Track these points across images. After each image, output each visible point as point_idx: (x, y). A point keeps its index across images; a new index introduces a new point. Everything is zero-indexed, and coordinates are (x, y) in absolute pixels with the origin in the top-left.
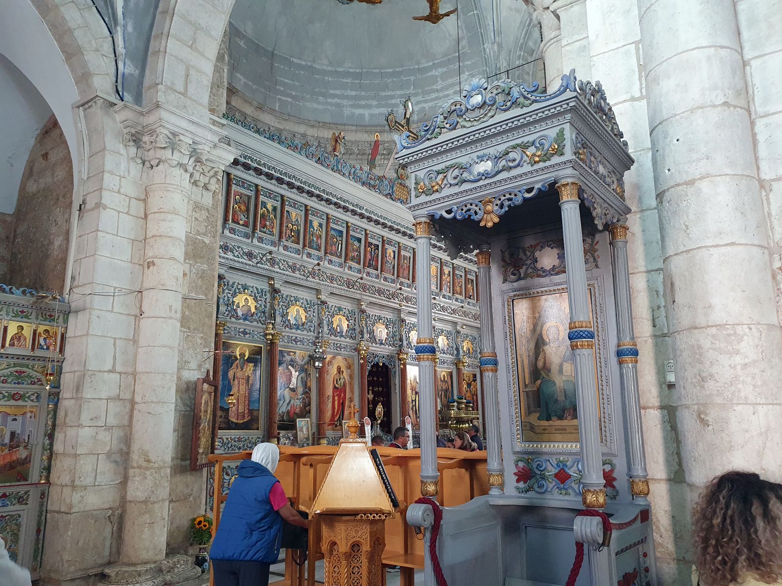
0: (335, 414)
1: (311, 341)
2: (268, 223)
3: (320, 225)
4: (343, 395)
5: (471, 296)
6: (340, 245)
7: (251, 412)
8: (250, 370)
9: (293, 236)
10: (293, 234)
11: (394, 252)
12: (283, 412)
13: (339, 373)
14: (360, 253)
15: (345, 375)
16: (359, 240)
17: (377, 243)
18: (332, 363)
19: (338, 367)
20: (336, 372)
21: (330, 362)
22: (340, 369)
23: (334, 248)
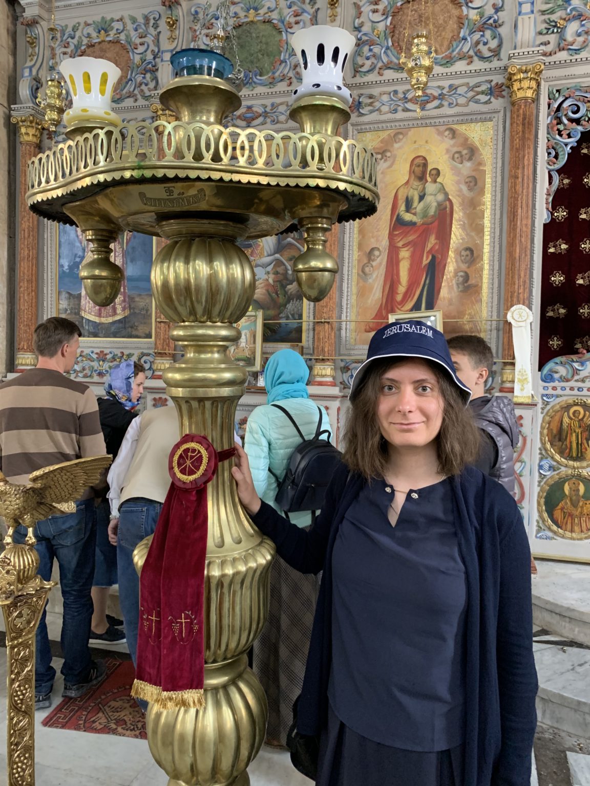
15: (450, 179)
18: (388, 154)
19: (418, 161)
20: (407, 178)
21: (383, 153)
22: (425, 165)
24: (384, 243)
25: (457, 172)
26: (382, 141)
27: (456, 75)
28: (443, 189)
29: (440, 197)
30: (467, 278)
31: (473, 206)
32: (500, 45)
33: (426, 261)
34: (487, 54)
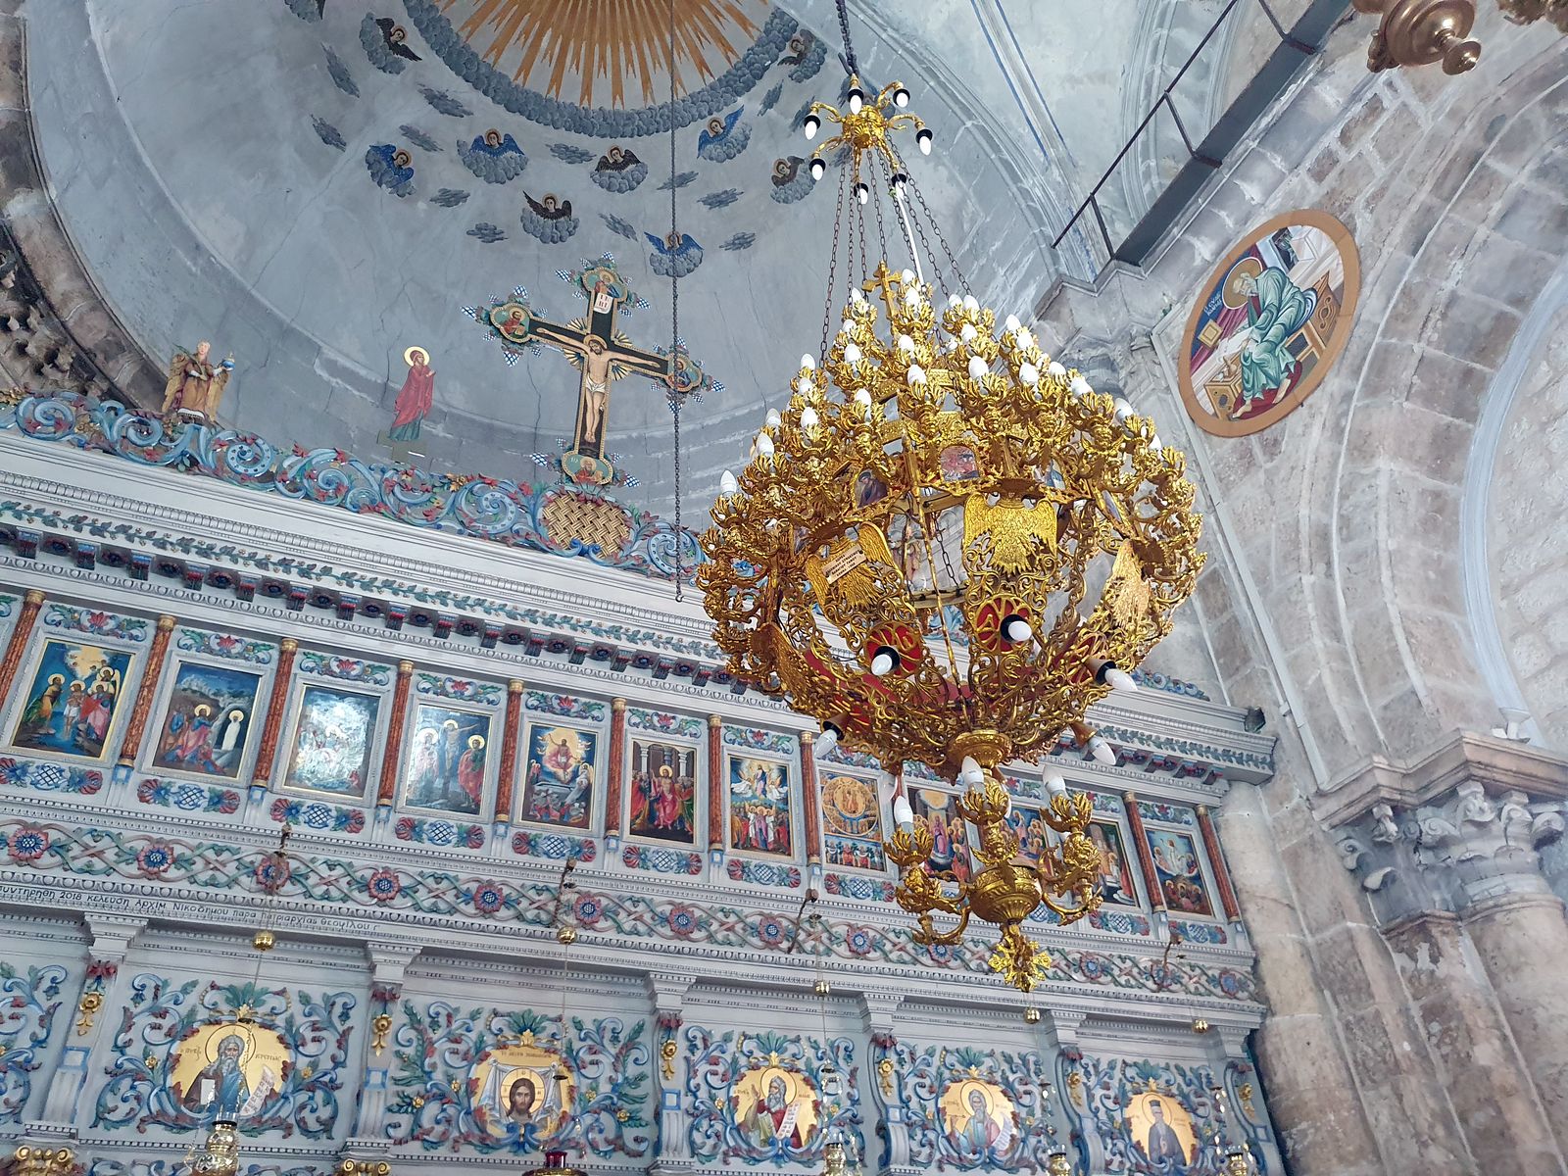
3: (118, 661)
6: (233, 730)
11: (590, 738)
16: (365, 705)
17: (477, 709)
23: (191, 739)
27: (265, 1153)
32: (333, 1118)
34: (313, 1126)
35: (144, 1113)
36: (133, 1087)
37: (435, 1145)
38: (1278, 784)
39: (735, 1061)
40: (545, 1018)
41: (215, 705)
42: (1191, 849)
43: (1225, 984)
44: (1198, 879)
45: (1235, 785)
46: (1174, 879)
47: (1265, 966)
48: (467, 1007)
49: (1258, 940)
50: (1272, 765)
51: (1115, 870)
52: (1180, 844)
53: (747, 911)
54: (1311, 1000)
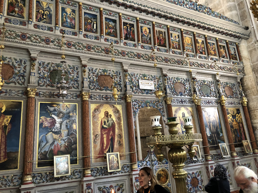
0: (104, 148)
1: (74, 95)
2: (16, 9)
3: (74, 11)
4: (111, 132)
5: (224, 56)
6: (95, 25)
7: (7, 154)
8: (7, 121)
9: (45, 19)
10: (44, 17)
11: (149, 29)
12: (45, 152)
13: (107, 116)
14: (116, 29)
15: (114, 118)
16: (114, 21)
17: (132, 23)
18: (99, 110)
19: (106, 112)
20: (104, 116)
21: (98, 109)
22: (108, 113)
23: (89, 26)
24: (100, 133)
25: (115, 116)
26: (97, 106)
28: (112, 120)
29: (112, 122)
30: (120, 142)
31: (119, 124)
33: (110, 138)
35: (96, 88)
36: (93, 84)
37: (136, 93)
38: (250, 40)
39: (174, 81)
40: (147, 75)
41: (91, 20)
42: (235, 50)
43: (239, 71)
44: (236, 55)
45: (242, 40)
46: (233, 55)
47: (245, 69)
48: (136, 73)
49: (244, 64)
50: (249, 36)
51: (224, 53)
52: (233, 49)
53: (175, 59)
54: (252, 73)
